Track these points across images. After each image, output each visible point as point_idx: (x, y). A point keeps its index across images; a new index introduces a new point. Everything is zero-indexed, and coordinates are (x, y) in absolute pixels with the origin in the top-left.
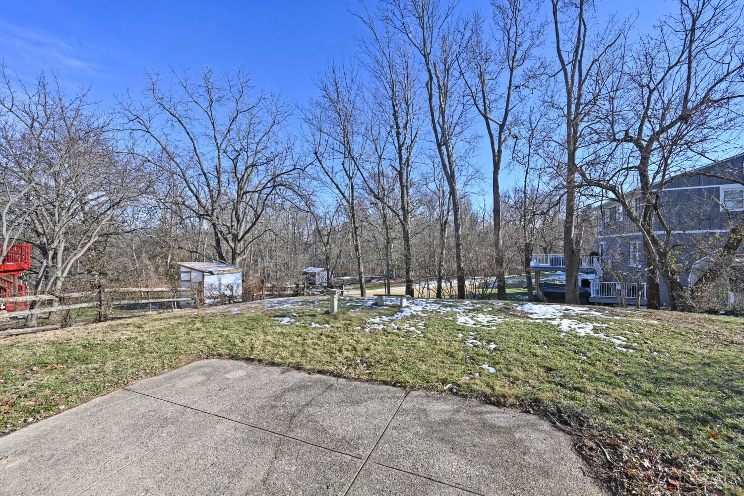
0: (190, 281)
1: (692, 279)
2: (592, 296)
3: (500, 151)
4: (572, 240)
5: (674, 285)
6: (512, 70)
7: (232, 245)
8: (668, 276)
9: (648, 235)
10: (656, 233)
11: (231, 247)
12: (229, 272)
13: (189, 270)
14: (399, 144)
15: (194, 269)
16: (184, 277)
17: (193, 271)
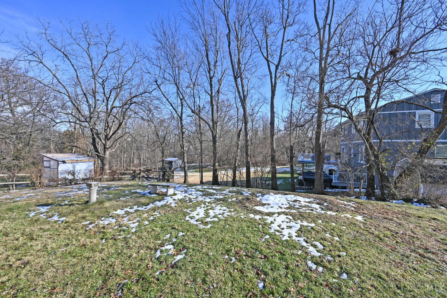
0: (49, 167)
1: (396, 174)
2: (333, 181)
3: (275, 84)
4: (320, 144)
5: (383, 178)
6: (285, 28)
7: (104, 142)
8: (380, 172)
9: (367, 142)
10: (373, 141)
11: (103, 143)
12: (81, 161)
13: (49, 159)
14: (210, 76)
15: (52, 159)
16: (46, 164)
17: (52, 160)
